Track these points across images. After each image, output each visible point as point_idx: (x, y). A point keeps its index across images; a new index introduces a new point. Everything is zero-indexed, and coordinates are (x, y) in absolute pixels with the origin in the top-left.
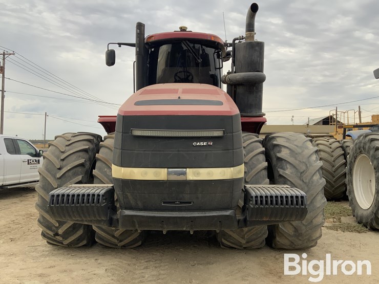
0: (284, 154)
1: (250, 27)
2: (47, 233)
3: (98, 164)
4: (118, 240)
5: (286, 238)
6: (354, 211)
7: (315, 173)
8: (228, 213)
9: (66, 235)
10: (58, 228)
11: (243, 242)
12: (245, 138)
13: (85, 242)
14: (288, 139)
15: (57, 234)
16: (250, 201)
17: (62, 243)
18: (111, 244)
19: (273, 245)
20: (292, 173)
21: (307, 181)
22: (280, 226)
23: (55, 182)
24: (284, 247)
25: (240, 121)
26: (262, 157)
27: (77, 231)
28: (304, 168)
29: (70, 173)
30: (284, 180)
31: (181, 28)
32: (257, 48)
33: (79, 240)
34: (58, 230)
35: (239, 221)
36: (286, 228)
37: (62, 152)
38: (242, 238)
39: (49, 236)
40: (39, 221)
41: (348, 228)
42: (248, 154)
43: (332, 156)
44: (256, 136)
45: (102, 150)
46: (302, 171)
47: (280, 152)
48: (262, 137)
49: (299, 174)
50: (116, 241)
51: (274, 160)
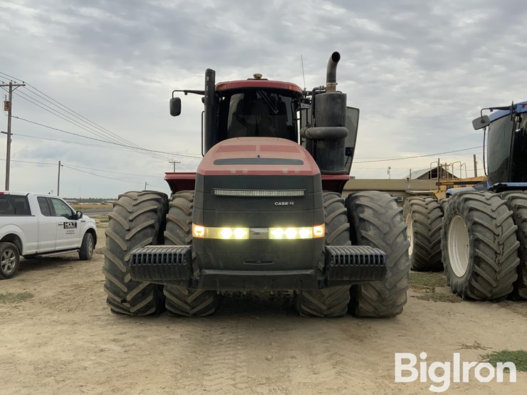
0: (367, 214)
1: (331, 77)
2: (114, 300)
3: (169, 225)
4: (190, 306)
5: (370, 304)
6: (449, 280)
7: (399, 234)
8: (309, 272)
9: (134, 301)
10: (126, 294)
11: (324, 308)
12: (326, 197)
13: (153, 310)
14: (371, 198)
15: (124, 301)
16: (331, 260)
17: (129, 312)
18: (182, 311)
19: (356, 313)
20: (375, 235)
21: (391, 242)
22: (363, 291)
23: (124, 244)
24: (369, 315)
25: (321, 179)
26: (344, 218)
27: (147, 296)
28: (388, 229)
29: (140, 235)
30: (367, 242)
31: (255, 76)
32: (338, 100)
33: (148, 307)
34: (126, 296)
35: (319, 281)
36: (369, 293)
37: (130, 212)
38: (323, 303)
39: (116, 303)
40: (106, 286)
41: (442, 298)
42: (329, 214)
43: (429, 218)
44: (338, 195)
45: (171, 211)
46: (385, 232)
47: (363, 212)
48: (344, 196)
49: (382, 236)
50: (188, 308)
51: (357, 220)
